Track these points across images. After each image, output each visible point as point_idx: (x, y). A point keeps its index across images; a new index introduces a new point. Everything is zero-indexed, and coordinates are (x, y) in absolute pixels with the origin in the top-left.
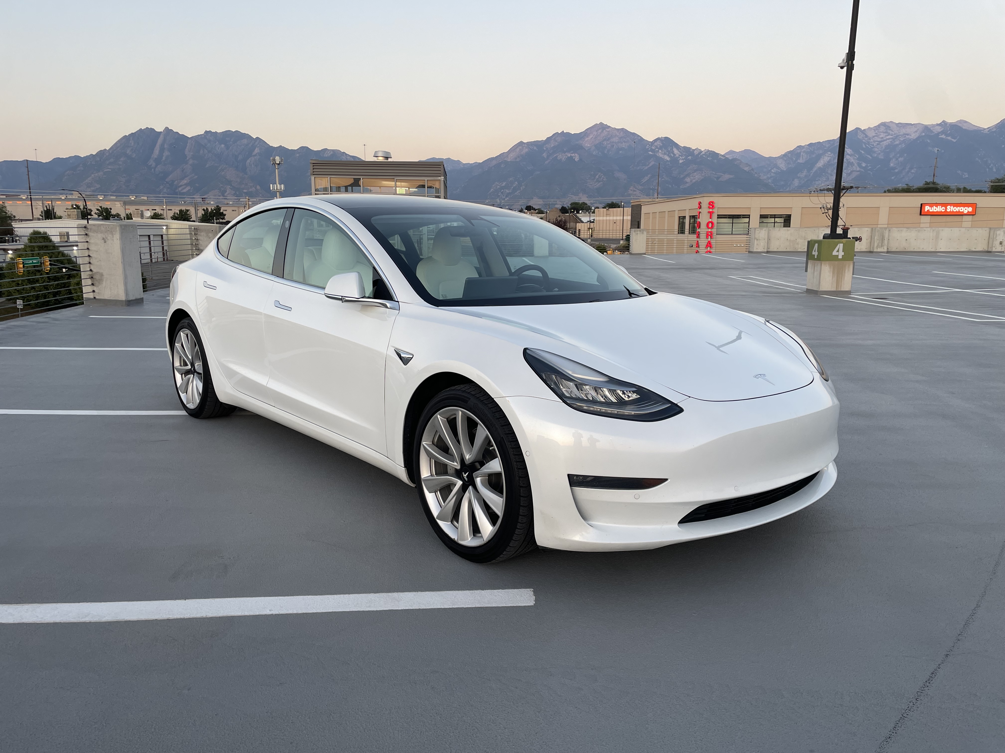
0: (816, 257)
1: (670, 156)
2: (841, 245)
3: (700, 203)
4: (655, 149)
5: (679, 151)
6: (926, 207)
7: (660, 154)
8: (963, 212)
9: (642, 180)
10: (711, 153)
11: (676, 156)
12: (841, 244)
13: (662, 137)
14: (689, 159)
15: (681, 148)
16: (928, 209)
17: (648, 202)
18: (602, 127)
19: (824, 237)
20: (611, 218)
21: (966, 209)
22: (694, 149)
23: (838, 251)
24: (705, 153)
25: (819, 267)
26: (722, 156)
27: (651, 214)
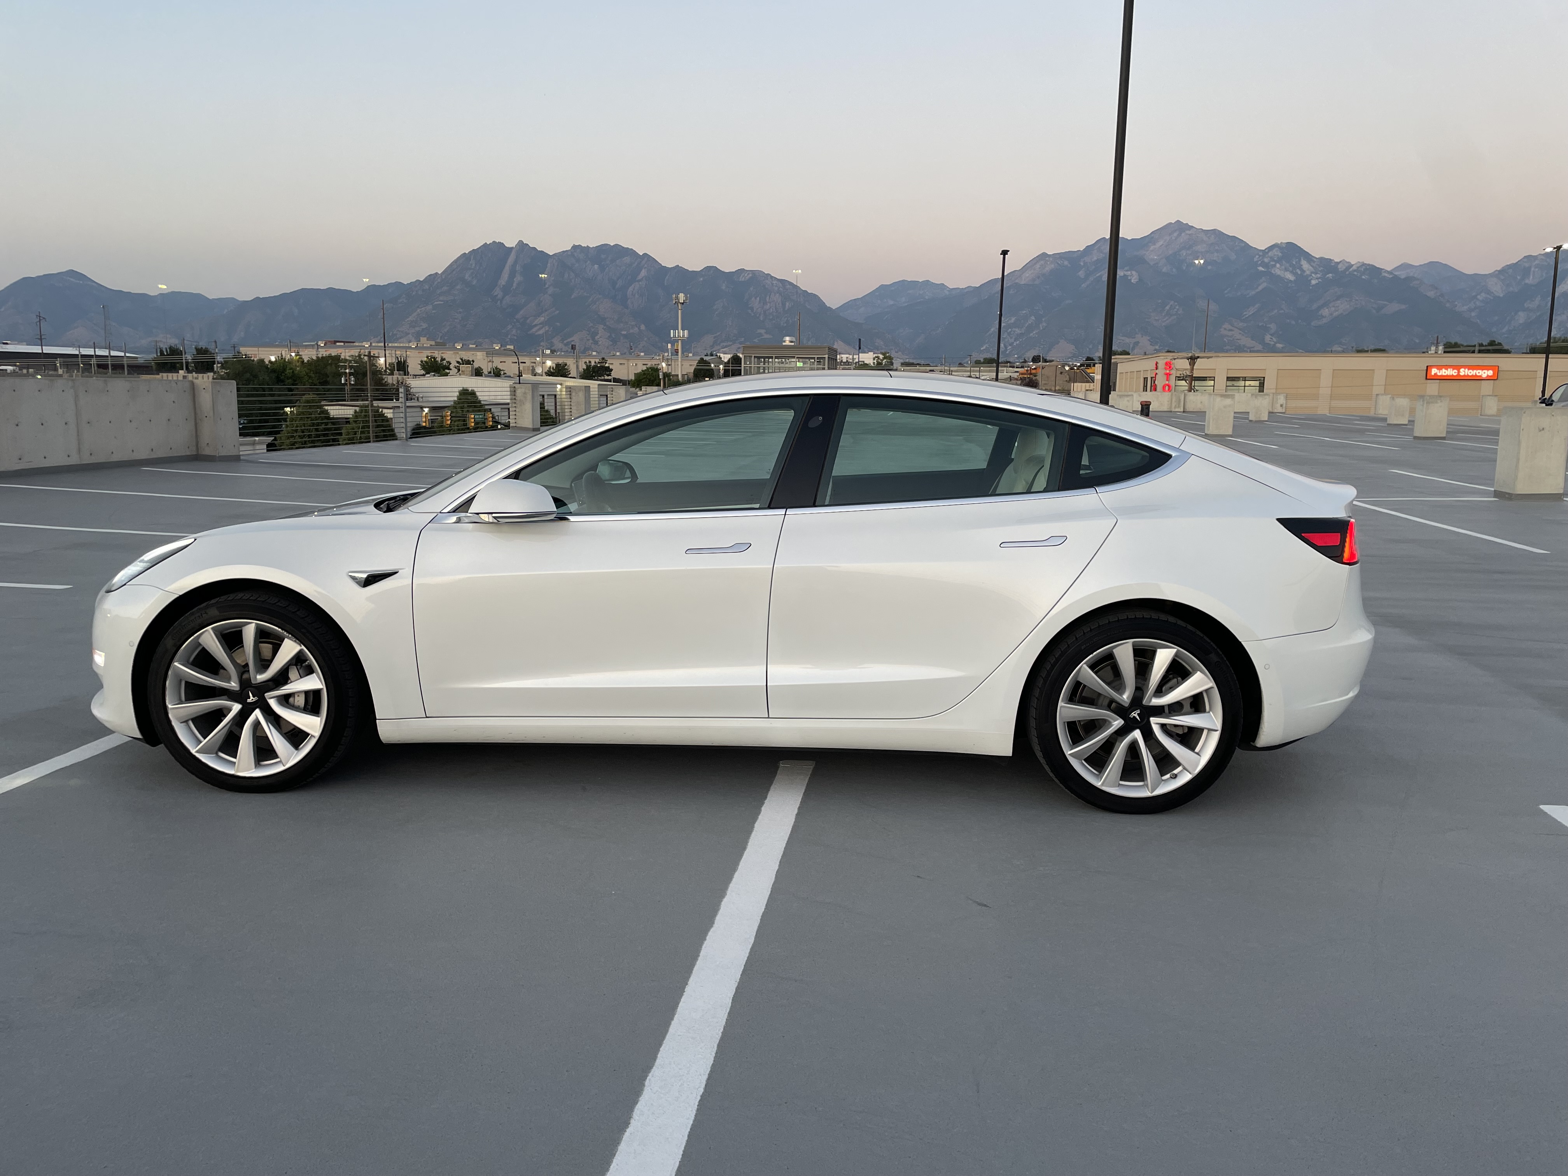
1: (1295, 274)
3: (1157, 363)
4: (1269, 263)
5: (1312, 266)
6: (1433, 370)
7: (1278, 270)
8: (1481, 376)
11: (1305, 274)
13: (1281, 243)
14: (1328, 277)
15: (1315, 260)
16: (1435, 372)
18: (1180, 227)
21: (1485, 373)
22: (1338, 261)
26: (1388, 272)
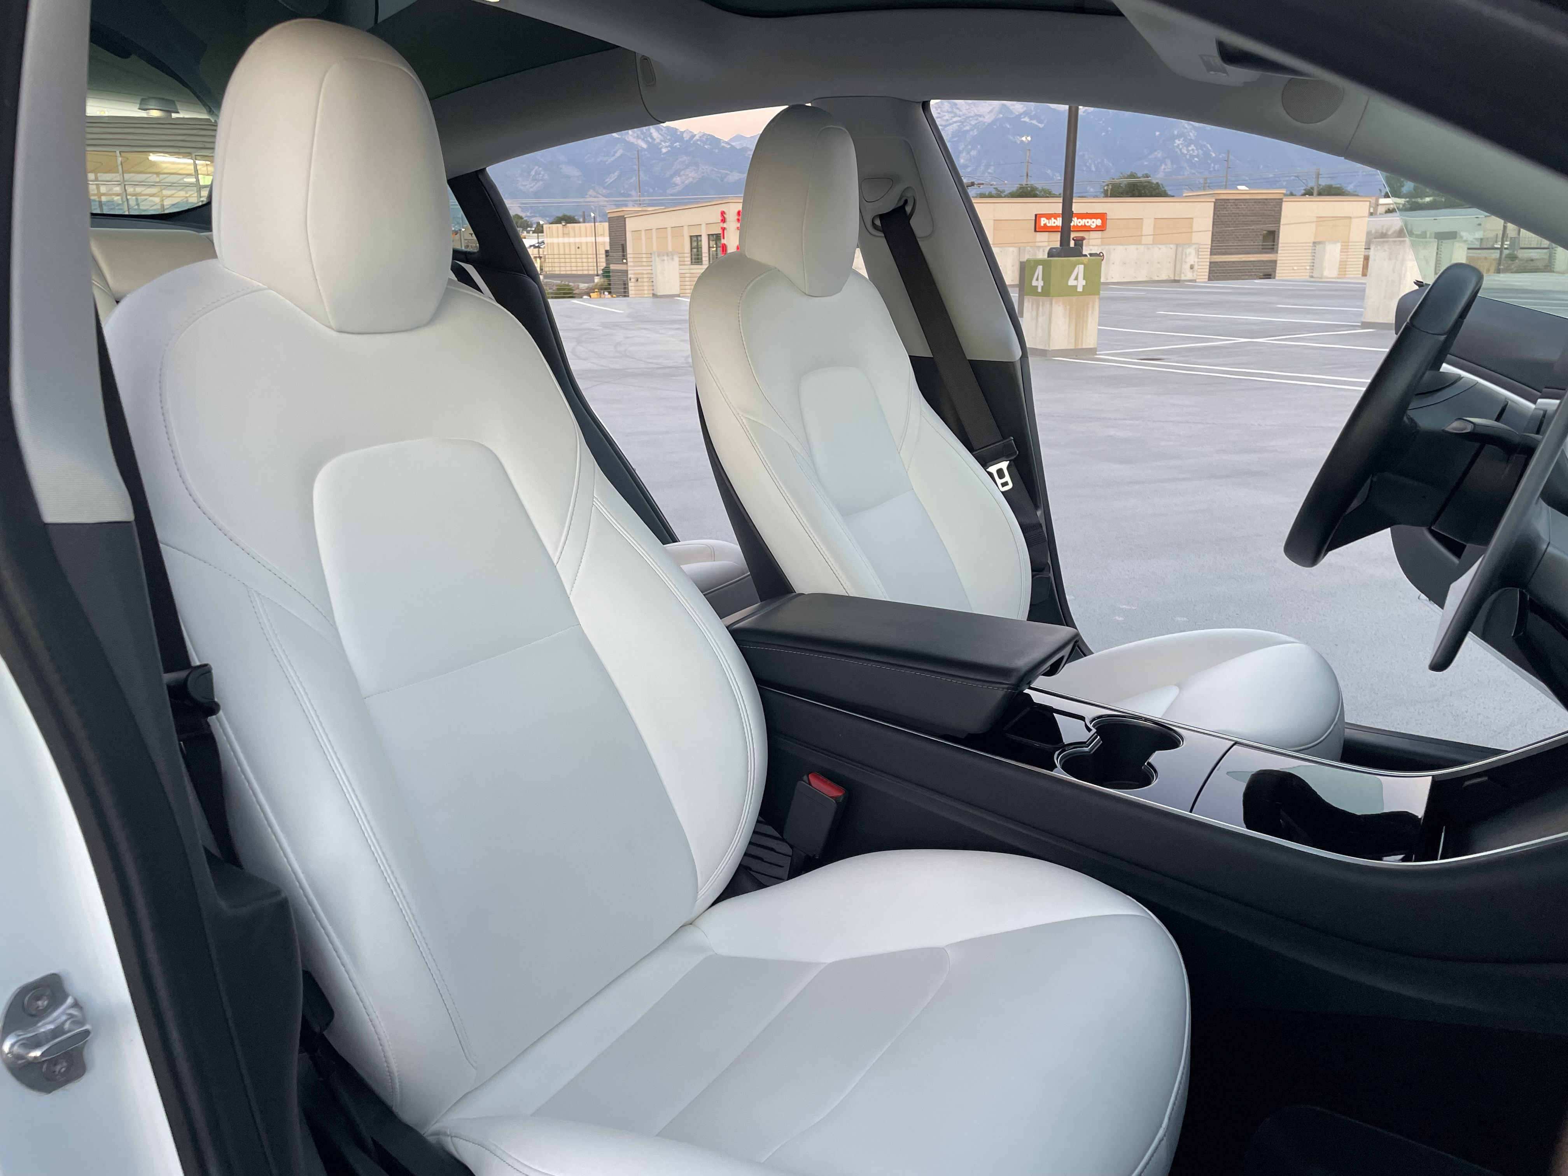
0: (1040, 290)
1: (647, 142)
2: (1081, 267)
3: (723, 213)
5: (661, 134)
6: (1043, 219)
8: (1089, 226)
9: (606, 180)
10: (709, 137)
11: (656, 142)
12: (1080, 265)
14: (676, 146)
15: (663, 128)
16: (1044, 222)
17: (637, 213)
19: (1051, 254)
20: (572, 240)
21: (1093, 222)
23: (1076, 279)
24: (700, 137)
25: (1047, 305)
26: (727, 143)
27: (643, 232)
